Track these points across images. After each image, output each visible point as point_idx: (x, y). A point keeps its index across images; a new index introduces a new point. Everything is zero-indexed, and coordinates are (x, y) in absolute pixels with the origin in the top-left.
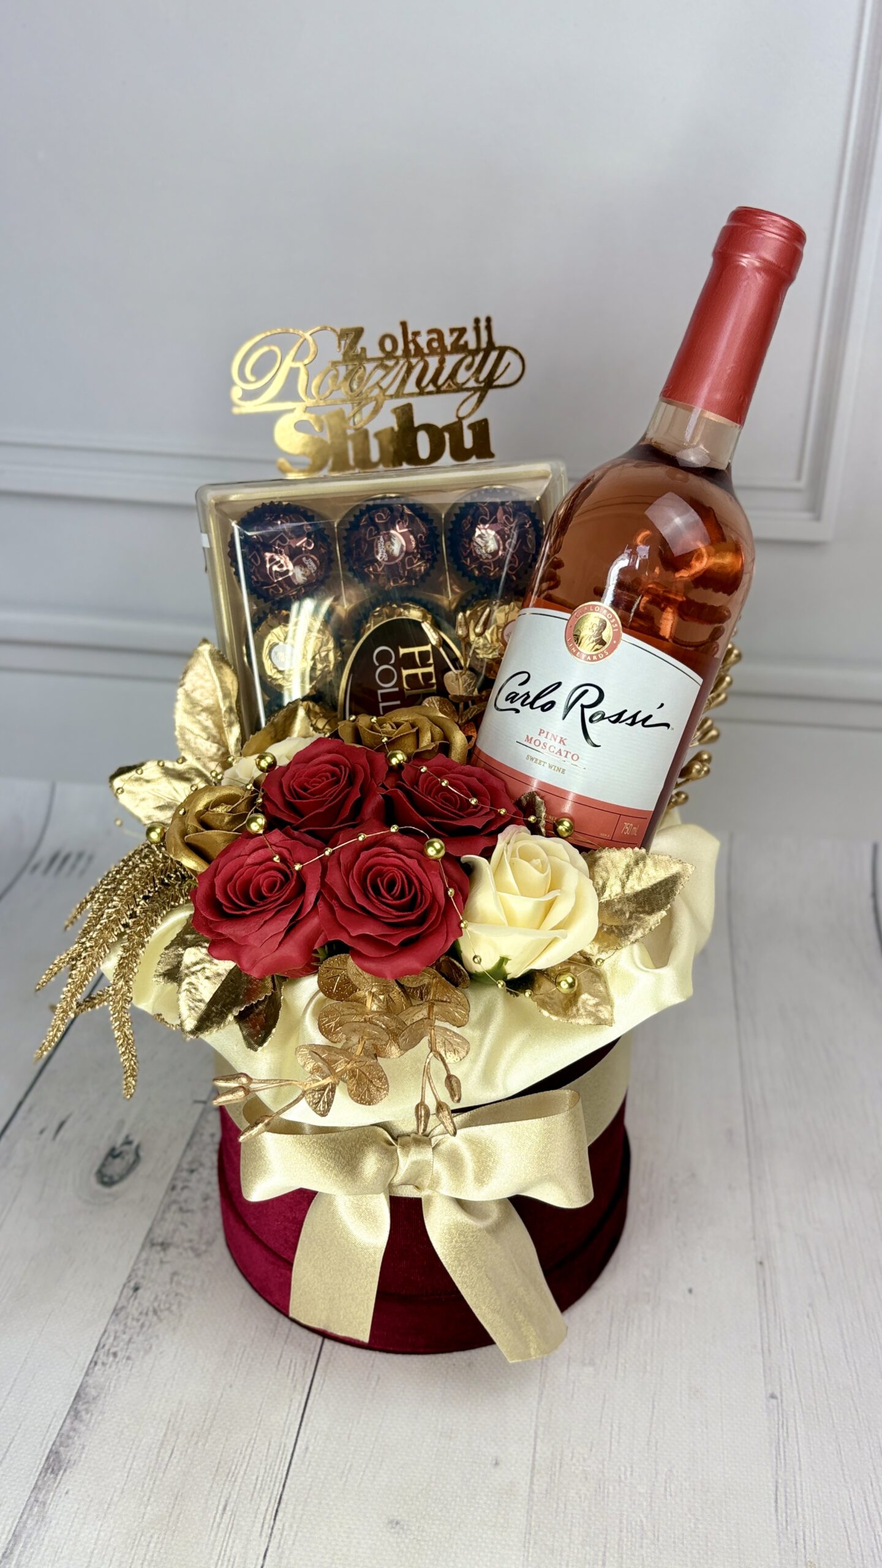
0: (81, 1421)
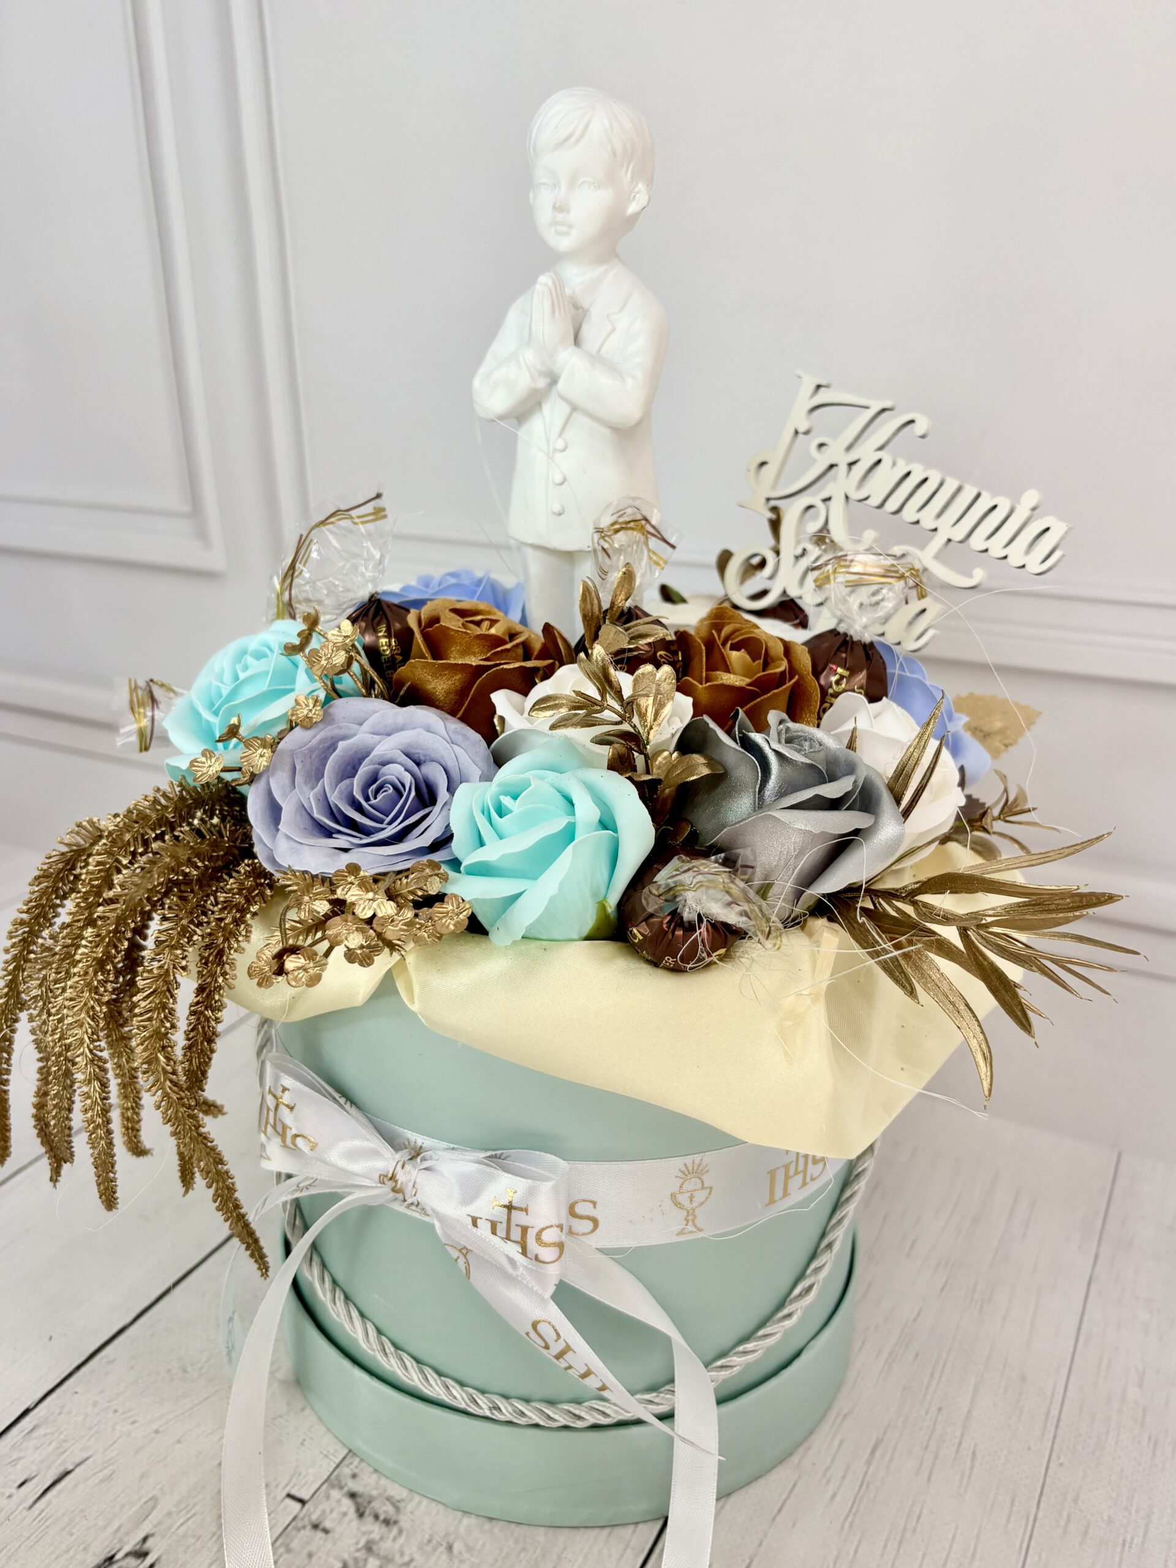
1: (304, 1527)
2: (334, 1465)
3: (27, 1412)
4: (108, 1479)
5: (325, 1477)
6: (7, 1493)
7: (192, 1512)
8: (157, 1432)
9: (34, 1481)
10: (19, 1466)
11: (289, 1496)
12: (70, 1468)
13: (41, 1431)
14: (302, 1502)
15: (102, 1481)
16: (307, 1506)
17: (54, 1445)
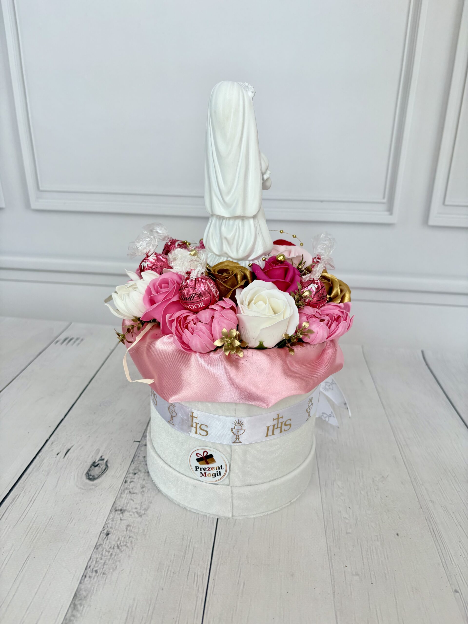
0: (78, 611)
1: (143, 446)
2: (142, 434)
3: (47, 441)
4: (82, 448)
5: (142, 436)
6: (55, 456)
7: (111, 449)
8: (89, 437)
9: (61, 453)
10: (54, 451)
11: (135, 441)
12: (69, 448)
13: (55, 443)
14: (139, 442)
15: (81, 449)
16: (141, 442)
17: (61, 446)
